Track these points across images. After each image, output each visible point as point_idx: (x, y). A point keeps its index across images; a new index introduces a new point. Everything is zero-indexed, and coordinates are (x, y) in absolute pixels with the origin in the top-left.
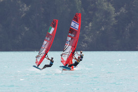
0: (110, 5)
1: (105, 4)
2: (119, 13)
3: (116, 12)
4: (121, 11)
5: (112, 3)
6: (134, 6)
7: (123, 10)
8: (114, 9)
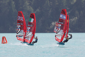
0: (31, 7)
1: (28, 7)
2: (35, 12)
3: (34, 11)
4: (37, 11)
5: (32, 6)
6: (44, 8)
7: (38, 10)
8: (33, 10)
